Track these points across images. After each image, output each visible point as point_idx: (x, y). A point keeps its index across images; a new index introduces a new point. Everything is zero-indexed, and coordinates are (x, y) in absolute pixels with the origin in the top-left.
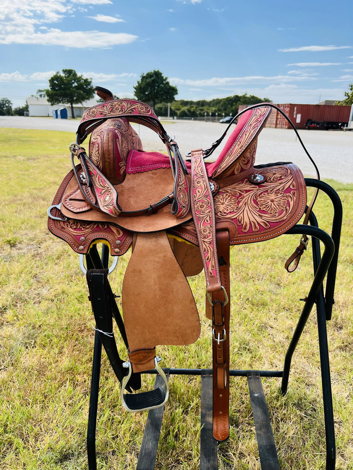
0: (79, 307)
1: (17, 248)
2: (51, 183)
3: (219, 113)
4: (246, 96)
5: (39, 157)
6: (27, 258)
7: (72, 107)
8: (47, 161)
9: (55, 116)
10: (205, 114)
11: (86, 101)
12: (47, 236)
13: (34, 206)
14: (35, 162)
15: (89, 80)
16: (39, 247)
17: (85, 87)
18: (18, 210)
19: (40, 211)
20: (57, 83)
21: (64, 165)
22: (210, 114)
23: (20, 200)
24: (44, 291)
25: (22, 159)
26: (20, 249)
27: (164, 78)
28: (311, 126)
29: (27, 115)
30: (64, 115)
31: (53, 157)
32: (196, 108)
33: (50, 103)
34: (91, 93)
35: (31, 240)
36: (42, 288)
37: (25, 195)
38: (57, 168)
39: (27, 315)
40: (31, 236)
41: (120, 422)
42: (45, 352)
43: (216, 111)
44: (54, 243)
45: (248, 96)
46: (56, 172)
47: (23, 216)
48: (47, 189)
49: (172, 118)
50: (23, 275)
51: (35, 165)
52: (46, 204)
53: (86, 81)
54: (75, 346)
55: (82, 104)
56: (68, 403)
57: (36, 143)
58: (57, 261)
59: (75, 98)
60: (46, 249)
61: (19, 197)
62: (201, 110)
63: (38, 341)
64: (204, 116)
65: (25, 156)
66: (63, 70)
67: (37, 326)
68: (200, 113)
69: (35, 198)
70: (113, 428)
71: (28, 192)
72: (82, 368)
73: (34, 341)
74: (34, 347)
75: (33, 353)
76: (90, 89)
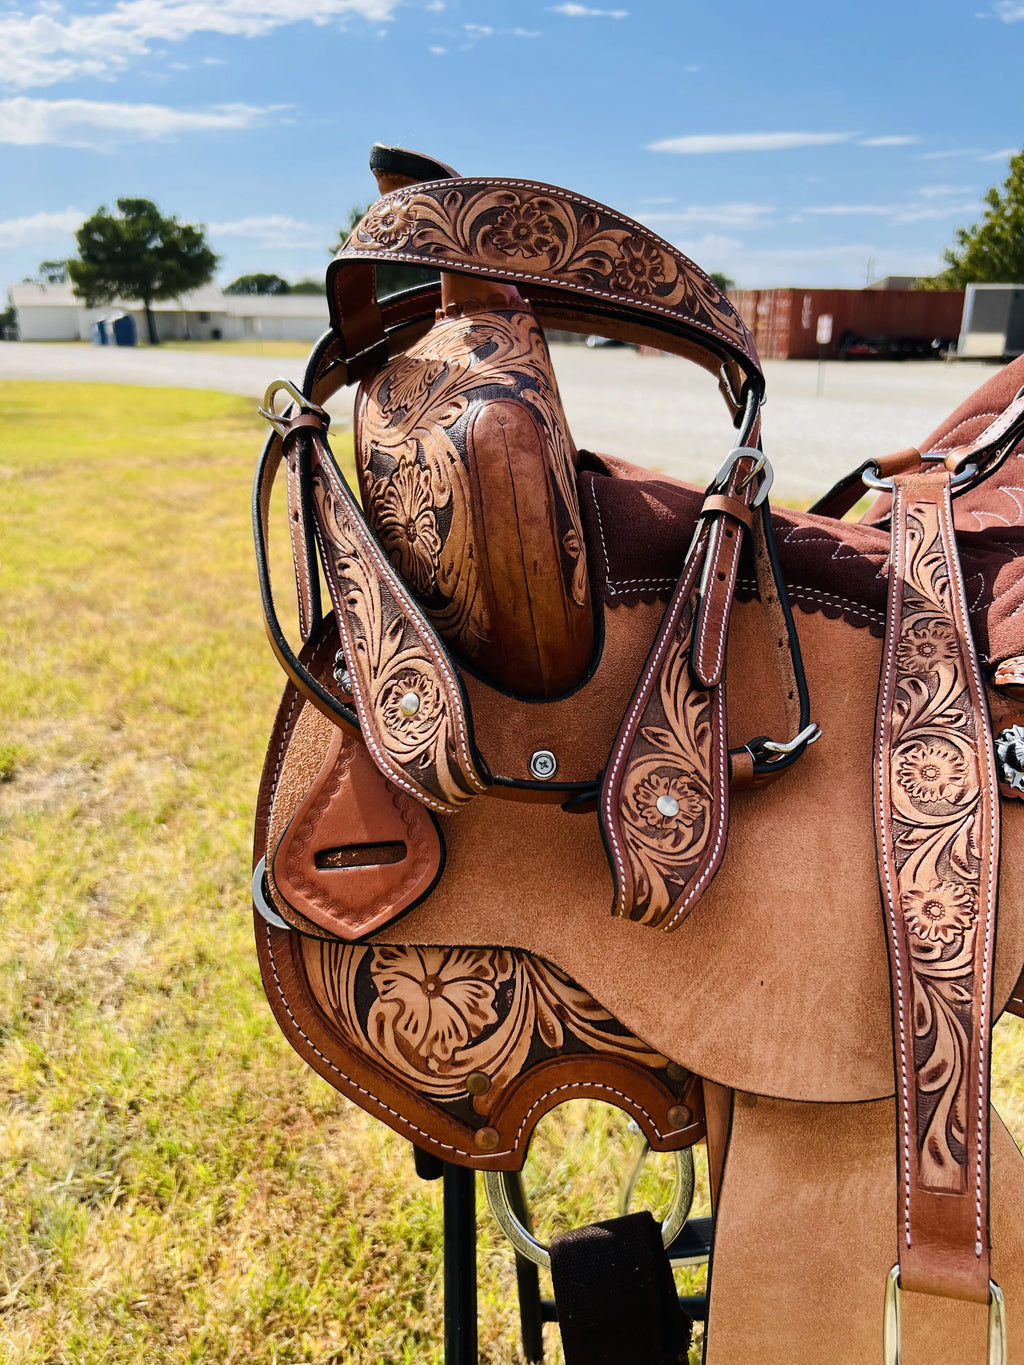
1: (19, 784)
2: (107, 549)
5: (62, 466)
6: (57, 822)
7: (148, 313)
8: (88, 478)
9: (98, 338)
11: (188, 291)
12: (117, 735)
13: (62, 629)
14: (52, 482)
15: (197, 231)
16: (95, 780)
17: (185, 250)
18: (12, 648)
19: (84, 650)
20: (102, 239)
21: (143, 489)
23: (16, 610)
24: (130, 951)
25: (10, 475)
26: (28, 788)
28: (854, 350)
29: (13, 338)
30: (124, 335)
31: (105, 467)
33: (82, 301)
34: (202, 269)
35: (64, 752)
36: (122, 938)
37: (29, 594)
38: (121, 499)
39: (80, 1060)
40: (65, 737)
46: (120, 514)
47: (29, 666)
48: (99, 570)
50: (51, 891)
51: (51, 492)
52: (102, 623)
53: (188, 232)
54: (275, 1192)
55: (179, 303)
57: (46, 422)
58: (161, 830)
59: (157, 285)
60: (120, 785)
61: (12, 602)
63: (136, 1173)
65: (16, 464)
66: (120, 203)
67: (122, 1105)
69: (65, 603)
71: (39, 583)
72: (318, 1298)
73: (118, 1179)
74: (121, 1200)
75: (118, 1232)
76: (200, 257)
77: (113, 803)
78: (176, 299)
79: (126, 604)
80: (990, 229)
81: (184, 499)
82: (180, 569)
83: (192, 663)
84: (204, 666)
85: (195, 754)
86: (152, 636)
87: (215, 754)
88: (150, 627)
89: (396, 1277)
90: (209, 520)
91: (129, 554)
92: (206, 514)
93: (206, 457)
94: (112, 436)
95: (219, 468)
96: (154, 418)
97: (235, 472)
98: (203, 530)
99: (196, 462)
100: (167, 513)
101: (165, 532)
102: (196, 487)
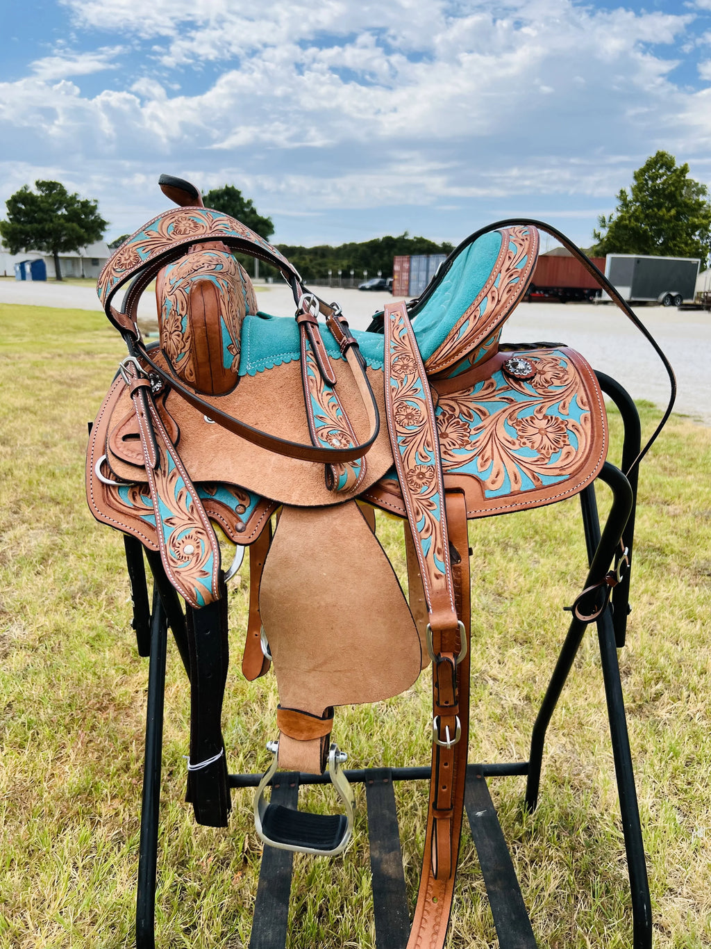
0: (93, 660)
2: (17, 409)
3: (357, 270)
4: (406, 238)
7: (56, 259)
9: (20, 275)
10: (330, 273)
11: (85, 245)
12: (16, 516)
15: (92, 204)
17: (83, 217)
20: (23, 207)
21: (44, 372)
22: (340, 273)
24: (14, 630)
27: (245, 201)
28: (534, 295)
30: (38, 273)
31: (19, 358)
32: (311, 261)
33: (8, 250)
34: (96, 230)
36: (9, 624)
38: (28, 379)
41: (198, 894)
42: (25, 758)
43: (349, 268)
44: (31, 531)
45: (410, 237)
46: (27, 387)
48: (10, 421)
49: (263, 280)
52: (10, 452)
53: (85, 204)
54: (91, 741)
55: (78, 253)
56: (80, 865)
58: (40, 568)
59: (62, 241)
62: (320, 265)
63: (8, 736)
64: (326, 276)
66: (37, 183)
67: (3, 706)
68: (319, 272)
70: (185, 909)
72: (108, 786)
76: (93, 222)
77: (9, 553)
78: (76, 250)
79: (28, 441)
80: (621, 219)
81: (71, 379)
82: (64, 420)
83: (68, 475)
84: (74, 478)
85: (64, 526)
86: (41, 461)
87: (77, 527)
88: (42, 454)
90: (87, 392)
91: (31, 412)
92: (86, 389)
93: (88, 353)
94: (26, 340)
95: (97, 361)
96: (55, 329)
97: (109, 363)
98: (83, 398)
99: (82, 356)
100: (59, 387)
101: (57, 399)
102: (80, 372)
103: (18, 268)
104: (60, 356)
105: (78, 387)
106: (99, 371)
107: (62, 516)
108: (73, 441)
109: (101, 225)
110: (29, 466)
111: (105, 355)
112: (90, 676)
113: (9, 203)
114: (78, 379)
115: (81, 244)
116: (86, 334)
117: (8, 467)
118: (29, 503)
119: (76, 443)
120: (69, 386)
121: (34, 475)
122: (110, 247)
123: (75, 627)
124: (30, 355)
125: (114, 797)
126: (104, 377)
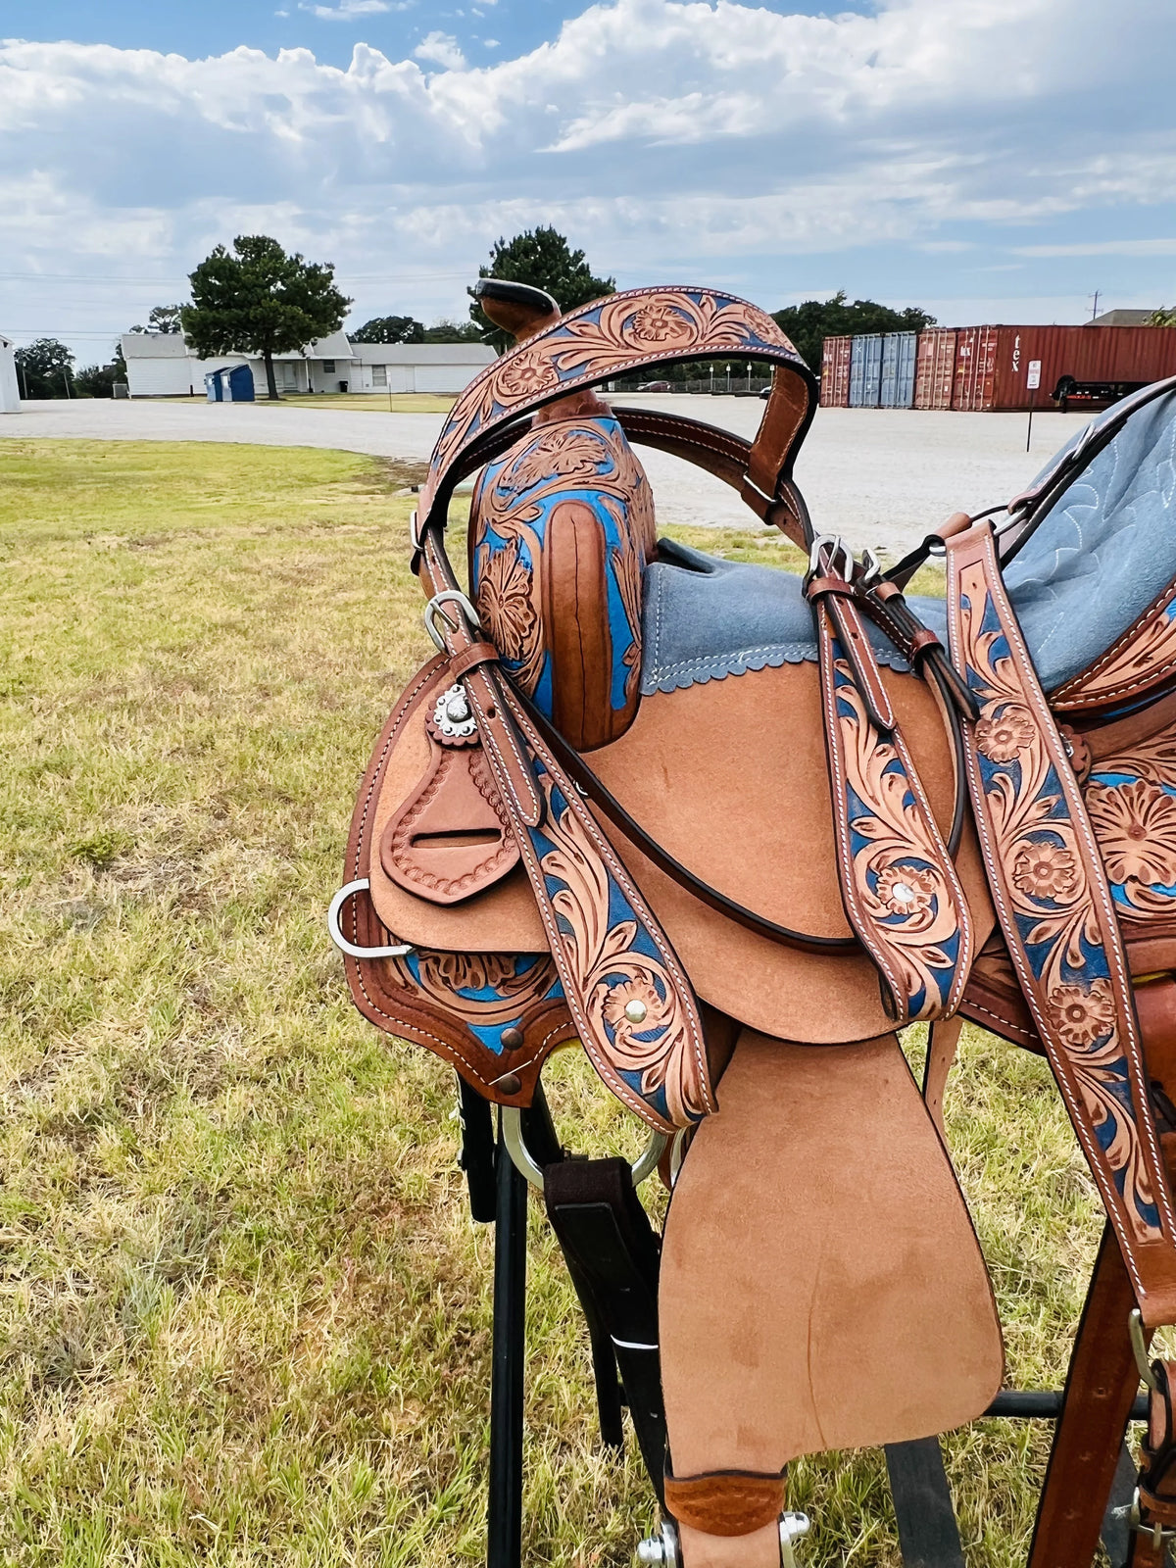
1: (117, 872)
2: (216, 627)
4: (841, 303)
5: (170, 535)
6: (154, 911)
7: (269, 364)
8: (198, 548)
9: (213, 395)
10: (711, 370)
11: (313, 340)
12: (221, 823)
13: (166, 711)
14: (159, 553)
16: (197, 869)
17: (310, 293)
18: (112, 731)
20: (217, 283)
21: (257, 560)
22: (728, 369)
23: (115, 691)
24: (226, 1043)
25: (114, 545)
26: (127, 876)
27: (571, 254)
28: (1073, 398)
29: (123, 395)
30: (242, 390)
31: (217, 535)
33: (195, 351)
34: (331, 315)
35: (165, 838)
36: (218, 1029)
37: (131, 674)
38: (232, 571)
39: (172, 1147)
40: (164, 825)
44: (247, 851)
45: (849, 302)
46: (230, 587)
47: (129, 749)
50: (147, 982)
51: (156, 563)
52: (207, 705)
53: (313, 272)
54: (364, 1278)
55: (302, 352)
57: (155, 486)
58: (263, 922)
59: (277, 333)
60: (221, 875)
61: (113, 682)
63: (224, 1256)
64: (704, 376)
65: (121, 534)
66: (237, 242)
67: (213, 1192)
68: (694, 368)
69: (169, 684)
71: (141, 660)
72: (399, 1377)
73: (206, 1260)
74: (210, 1281)
75: (207, 1312)
76: (326, 300)
77: (213, 893)
78: (298, 347)
79: (235, 685)
81: (300, 571)
82: (291, 647)
83: (303, 747)
85: (300, 844)
86: (258, 721)
87: (321, 846)
88: (259, 709)
89: (480, 1363)
90: (325, 593)
91: (239, 632)
92: (323, 588)
93: (325, 524)
94: (225, 501)
95: (339, 537)
96: (270, 482)
97: (356, 541)
98: (319, 605)
99: (315, 531)
100: (281, 586)
101: (280, 607)
102: (312, 558)
103: (210, 382)
104: (279, 529)
105: (311, 584)
106: (343, 555)
107: (295, 825)
108: (307, 686)
109: (338, 304)
110: (239, 729)
111: (352, 527)
112: (357, 1142)
113: (194, 277)
114: (310, 571)
115: (306, 339)
116: (318, 489)
117: (204, 733)
118: (242, 801)
119: (312, 687)
120: (297, 583)
121: (248, 748)
122: (351, 340)
123: (326, 1041)
124: (233, 530)
125: (409, 1397)
126: (350, 565)
